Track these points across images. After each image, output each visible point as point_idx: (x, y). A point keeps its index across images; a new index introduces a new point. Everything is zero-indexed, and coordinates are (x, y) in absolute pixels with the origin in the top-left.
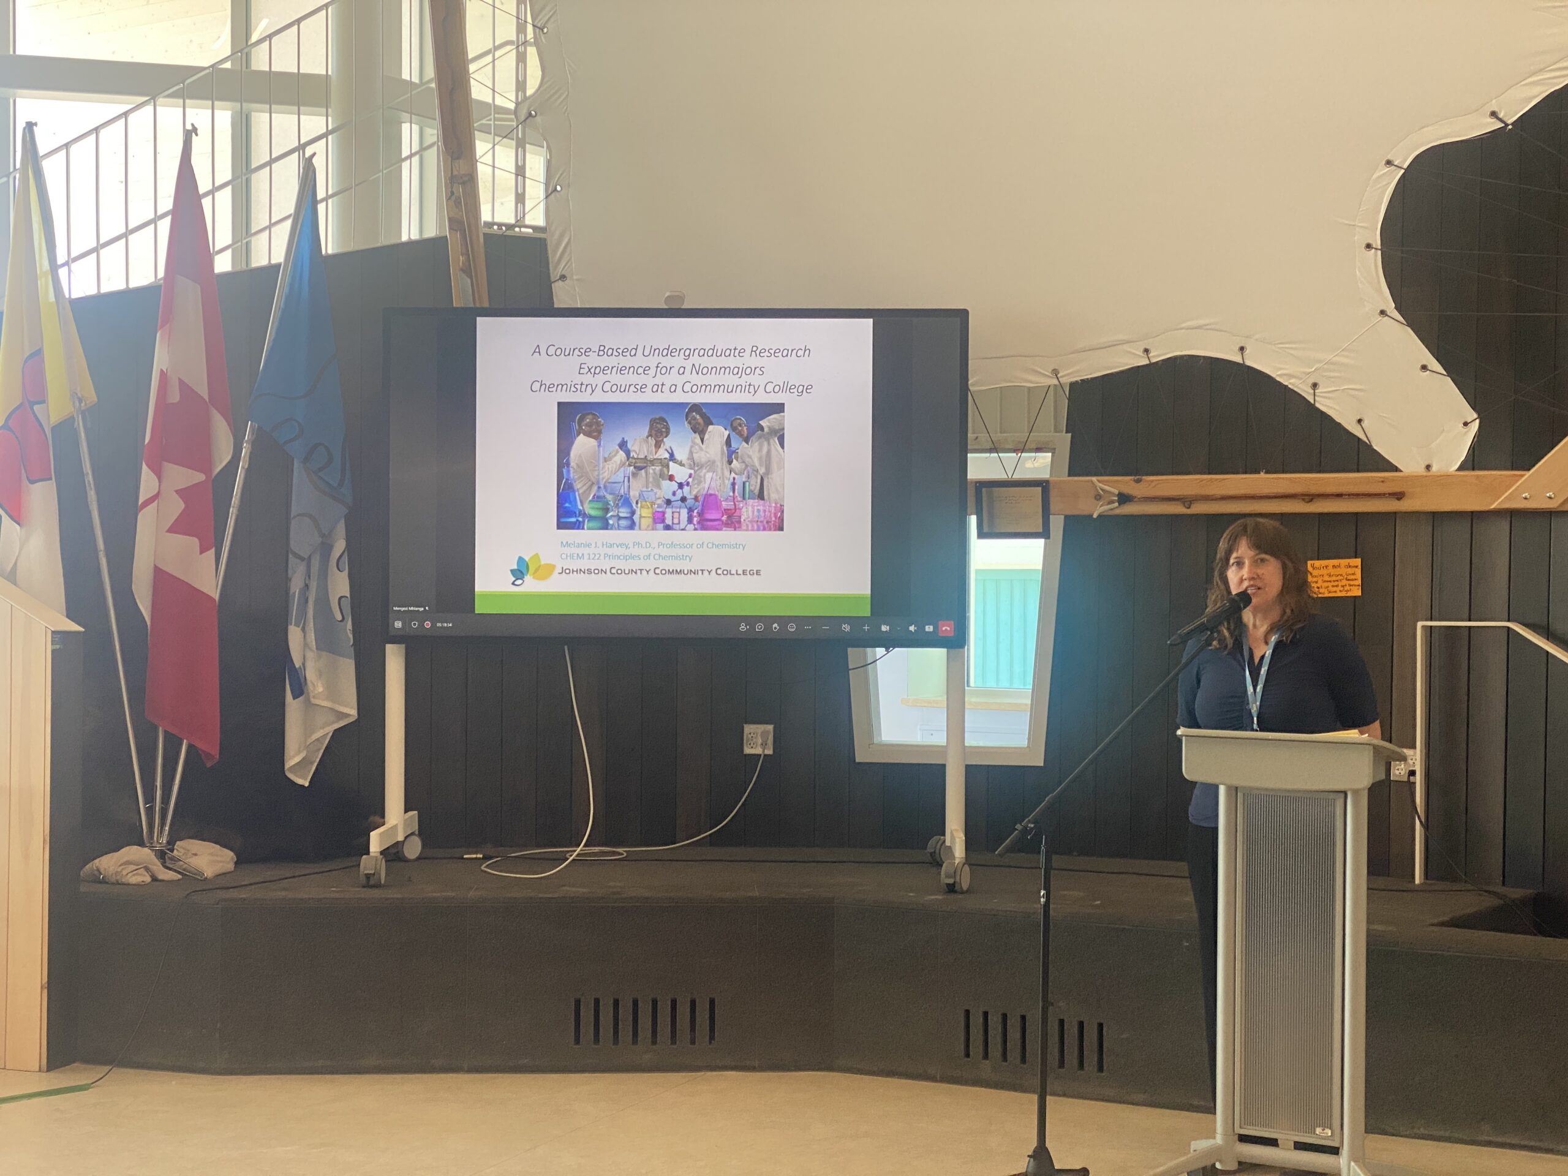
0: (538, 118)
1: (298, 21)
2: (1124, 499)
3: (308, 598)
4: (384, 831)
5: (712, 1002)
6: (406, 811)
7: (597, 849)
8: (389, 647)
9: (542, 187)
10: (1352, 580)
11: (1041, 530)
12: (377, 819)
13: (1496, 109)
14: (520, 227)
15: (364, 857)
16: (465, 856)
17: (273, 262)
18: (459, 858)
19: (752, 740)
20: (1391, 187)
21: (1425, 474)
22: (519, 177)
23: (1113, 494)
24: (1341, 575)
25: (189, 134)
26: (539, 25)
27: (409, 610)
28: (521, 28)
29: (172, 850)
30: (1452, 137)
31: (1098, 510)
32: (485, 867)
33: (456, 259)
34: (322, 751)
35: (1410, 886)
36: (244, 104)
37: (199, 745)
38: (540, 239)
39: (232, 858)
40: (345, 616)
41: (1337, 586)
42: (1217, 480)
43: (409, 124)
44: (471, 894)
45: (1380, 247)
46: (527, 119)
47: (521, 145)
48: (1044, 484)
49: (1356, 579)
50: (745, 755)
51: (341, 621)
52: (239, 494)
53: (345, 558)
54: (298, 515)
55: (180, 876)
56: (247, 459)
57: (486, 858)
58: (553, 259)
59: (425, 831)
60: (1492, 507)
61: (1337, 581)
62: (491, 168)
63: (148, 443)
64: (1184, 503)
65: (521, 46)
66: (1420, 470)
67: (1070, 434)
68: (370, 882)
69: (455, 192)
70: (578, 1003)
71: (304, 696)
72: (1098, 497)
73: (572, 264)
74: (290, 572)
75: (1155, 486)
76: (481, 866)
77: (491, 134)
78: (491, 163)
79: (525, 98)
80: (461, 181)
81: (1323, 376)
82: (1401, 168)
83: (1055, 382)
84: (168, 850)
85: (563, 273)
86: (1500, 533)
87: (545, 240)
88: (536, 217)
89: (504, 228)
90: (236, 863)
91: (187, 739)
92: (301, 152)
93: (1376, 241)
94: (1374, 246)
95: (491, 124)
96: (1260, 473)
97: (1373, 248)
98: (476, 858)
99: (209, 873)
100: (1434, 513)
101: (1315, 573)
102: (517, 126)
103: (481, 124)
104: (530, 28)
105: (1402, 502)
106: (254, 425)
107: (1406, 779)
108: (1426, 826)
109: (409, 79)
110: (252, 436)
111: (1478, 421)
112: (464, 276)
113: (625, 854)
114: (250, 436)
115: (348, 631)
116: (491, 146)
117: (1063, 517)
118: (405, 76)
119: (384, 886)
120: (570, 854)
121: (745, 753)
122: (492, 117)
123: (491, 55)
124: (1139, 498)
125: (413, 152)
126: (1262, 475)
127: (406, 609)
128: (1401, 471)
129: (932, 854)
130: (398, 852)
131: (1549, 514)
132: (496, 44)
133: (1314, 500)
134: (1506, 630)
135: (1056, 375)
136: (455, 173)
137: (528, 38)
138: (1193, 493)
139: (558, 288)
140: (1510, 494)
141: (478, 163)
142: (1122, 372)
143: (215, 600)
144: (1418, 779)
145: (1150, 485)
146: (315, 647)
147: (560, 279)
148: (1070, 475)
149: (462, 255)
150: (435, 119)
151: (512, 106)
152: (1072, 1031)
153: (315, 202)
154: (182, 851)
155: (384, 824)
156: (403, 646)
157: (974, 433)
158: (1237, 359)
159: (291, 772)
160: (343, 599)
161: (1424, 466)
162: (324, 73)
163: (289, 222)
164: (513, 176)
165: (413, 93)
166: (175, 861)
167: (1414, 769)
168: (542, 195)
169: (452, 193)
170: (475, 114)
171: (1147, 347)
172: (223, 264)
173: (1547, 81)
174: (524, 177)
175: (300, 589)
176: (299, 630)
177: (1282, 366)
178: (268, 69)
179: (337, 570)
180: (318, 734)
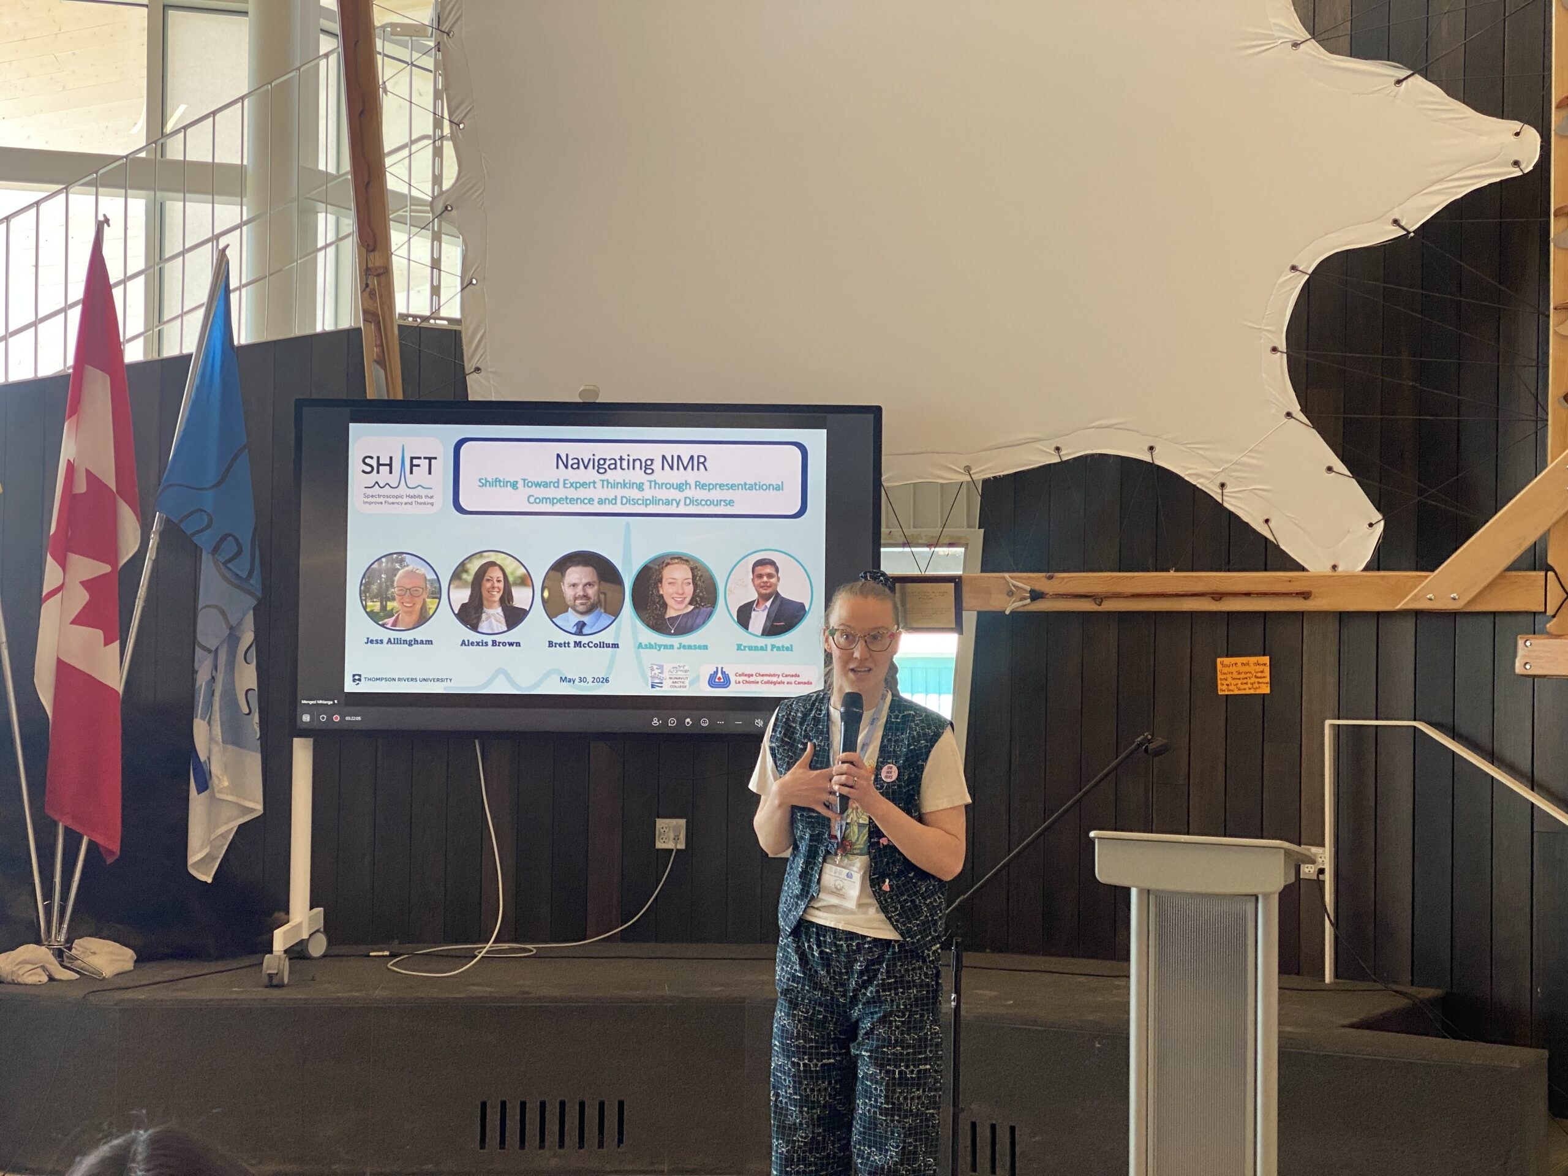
0: (454, 212)
1: (214, 113)
2: (1036, 595)
3: (214, 691)
4: (289, 930)
5: (621, 1104)
6: (311, 909)
7: (506, 946)
8: (297, 742)
9: (459, 279)
10: (1260, 678)
11: (954, 626)
12: (282, 915)
13: (1397, 217)
14: (435, 319)
15: (267, 956)
16: (371, 954)
17: (185, 351)
18: (366, 956)
19: (664, 835)
20: (1295, 292)
21: (1331, 574)
22: (435, 270)
23: (1025, 590)
24: (1250, 673)
25: (101, 225)
26: (456, 121)
27: (317, 704)
28: (438, 123)
29: (70, 949)
30: (1355, 244)
31: (1011, 606)
32: (391, 965)
33: (370, 351)
34: (226, 847)
35: (1320, 986)
36: (158, 193)
37: (100, 840)
38: (455, 331)
39: (132, 957)
40: (253, 709)
41: (1246, 683)
42: (1127, 577)
43: (324, 214)
44: (378, 993)
45: (1285, 351)
46: (443, 212)
47: (436, 237)
48: (957, 580)
49: (1264, 677)
50: (658, 850)
51: (248, 714)
52: (145, 586)
53: (253, 650)
54: (207, 606)
55: (78, 976)
56: (155, 549)
57: (393, 956)
58: (467, 352)
59: (331, 928)
60: (1398, 607)
61: (1246, 678)
62: (406, 261)
63: (55, 532)
64: (1095, 600)
65: (437, 141)
67: (983, 530)
68: (273, 982)
69: (369, 282)
70: (484, 1105)
71: (208, 790)
72: (1010, 593)
73: (487, 356)
74: (196, 666)
75: (1067, 582)
76: (388, 963)
77: (406, 224)
78: (406, 256)
79: (441, 193)
80: (375, 274)
81: (1231, 476)
82: (1306, 273)
83: (968, 478)
84: (66, 948)
85: (478, 365)
86: (1406, 631)
87: (460, 332)
88: (451, 309)
89: (419, 320)
90: (136, 962)
91: (88, 836)
92: (215, 242)
93: (1282, 344)
94: (1280, 349)
95: (406, 216)
96: (1169, 571)
97: (1279, 351)
98: (383, 956)
99: (108, 972)
100: (1341, 614)
101: (1225, 670)
102: (433, 220)
103: (398, 215)
104: (446, 123)
105: (1308, 601)
106: (162, 516)
107: (1315, 878)
108: (1336, 925)
109: (325, 170)
110: (160, 525)
111: (1382, 523)
112: (378, 367)
113: (535, 951)
114: (158, 528)
115: (255, 725)
116: (405, 237)
117: (976, 613)
118: (322, 167)
119: (288, 985)
120: (478, 951)
121: (657, 847)
122: (408, 208)
123: (407, 149)
124: (1051, 595)
125: (328, 242)
126: (1172, 573)
127: (315, 702)
128: (1307, 571)
130: (302, 950)
131: (1453, 616)
132: (413, 138)
133: (1223, 599)
134: (1412, 730)
135: (969, 472)
136: (370, 265)
137: (445, 134)
138: (1104, 590)
139: (472, 381)
140: (1415, 595)
141: (394, 257)
142: (1033, 469)
143: (117, 693)
144: (1328, 878)
145: (1062, 582)
146: (221, 740)
147: (475, 371)
148: (982, 572)
149: (376, 346)
150: (351, 210)
151: (430, 199)
152: (984, 1134)
153: (227, 291)
154: (81, 949)
155: (288, 921)
156: (311, 740)
157: (887, 527)
158: (1146, 457)
159: (194, 868)
160: (250, 692)
161: (1330, 566)
162: (239, 163)
163: (202, 312)
164: (430, 268)
165: (328, 185)
166: (72, 959)
167: (1323, 867)
168: (459, 289)
169: (367, 285)
170: (391, 204)
171: (1058, 446)
172: (134, 353)
173: (1447, 191)
174: (440, 270)
175: (207, 683)
176: (204, 723)
177: (1190, 466)
178: (182, 159)
179: (244, 662)
180: (223, 829)
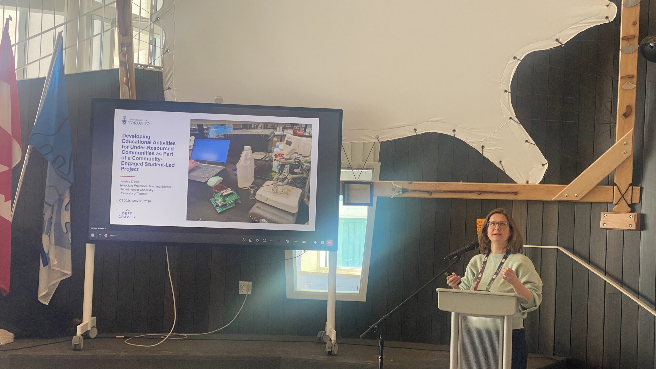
0: (161, 21)
2: (404, 191)
3: (51, 222)
4: (83, 326)
6: (92, 316)
7: (177, 334)
8: (88, 245)
11: (368, 203)
12: (79, 320)
13: (558, 38)
14: (150, 67)
15: (74, 337)
16: (116, 337)
17: (41, 76)
18: (114, 338)
19: (243, 289)
20: (515, 68)
21: (526, 185)
22: (151, 45)
23: (400, 188)
25: (8, 20)
27: (98, 229)
30: (539, 48)
31: (394, 195)
32: (126, 342)
33: (123, 79)
34: (55, 290)
38: (159, 72)
39: (13, 336)
40: (68, 231)
42: (442, 184)
43: (96, 21)
45: (510, 92)
46: (155, 21)
47: (152, 32)
48: (371, 183)
50: (240, 294)
51: (65, 233)
52: (23, 176)
53: (69, 205)
54: (49, 186)
56: (27, 160)
57: (126, 338)
58: (165, 81)
59: (99, 326)
60: (553, 199)
62: (138, 40)
64: (429, 193)
66: (524, 183)
67: (380, 163)
68: (76, 348)
71: (48, 265)
72: (393, 190)
73: (173, 82)
74: (44, 212)
75: (417, 186)
76: (124, 341)
79: (155, 12)
80: (125, 46)
81: (486, 143)
82: (520, 60)
85: (169, 86)
86: (555, 209)
87: (161, 73)
89: (143, 66)
90: (14, 339)
93: (509, 89)
96: (460, 182)
97: (507, 92)
98: (122, 338)
99: (3, 342)
100: (528, 201)
105: (517, 196)
106: (31, 147)
111: (547, 164)
112: (126, 86)
113: (187, 337)
114: (29, 151)
115: (69, 237)
117: (378, 197)
119: (82, 350)
120: (165, 336)
124: (411, 191)
125: (98, 33)
128: (516, 183)
129: (320, 339)
130: (87, 335)
131: (575, 203)
133: (482, 194)
134: (556, 250)
135: (378, 138)
136: (123, 42)
138: (433, 189)
139: (167, 93)
140: (561, 194)
141: (134, 39)
142: (405, 138)
143: (10, 222)
145: (415, 185)
146: (54, 244)
147: (168, 89)
148: (380, 180)
149: (125, 77)
155: (82, 322)
156: (94, 244)
158: (452, 134)
159: (41, 299)
160: (67, 223)
161: (526, 182)
169: (122, 51)
171: (415, 128)
173: (579, 27)
175: (48, 219)
176: (47, 236)
177: (470, 138)
179: (65, 210)
180: (53, 282)
